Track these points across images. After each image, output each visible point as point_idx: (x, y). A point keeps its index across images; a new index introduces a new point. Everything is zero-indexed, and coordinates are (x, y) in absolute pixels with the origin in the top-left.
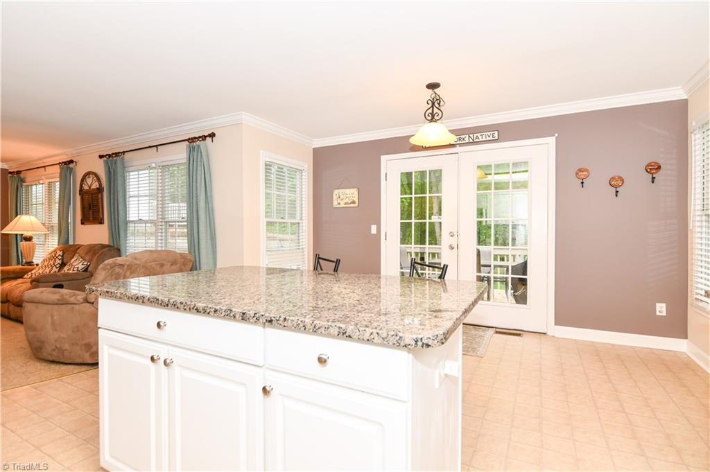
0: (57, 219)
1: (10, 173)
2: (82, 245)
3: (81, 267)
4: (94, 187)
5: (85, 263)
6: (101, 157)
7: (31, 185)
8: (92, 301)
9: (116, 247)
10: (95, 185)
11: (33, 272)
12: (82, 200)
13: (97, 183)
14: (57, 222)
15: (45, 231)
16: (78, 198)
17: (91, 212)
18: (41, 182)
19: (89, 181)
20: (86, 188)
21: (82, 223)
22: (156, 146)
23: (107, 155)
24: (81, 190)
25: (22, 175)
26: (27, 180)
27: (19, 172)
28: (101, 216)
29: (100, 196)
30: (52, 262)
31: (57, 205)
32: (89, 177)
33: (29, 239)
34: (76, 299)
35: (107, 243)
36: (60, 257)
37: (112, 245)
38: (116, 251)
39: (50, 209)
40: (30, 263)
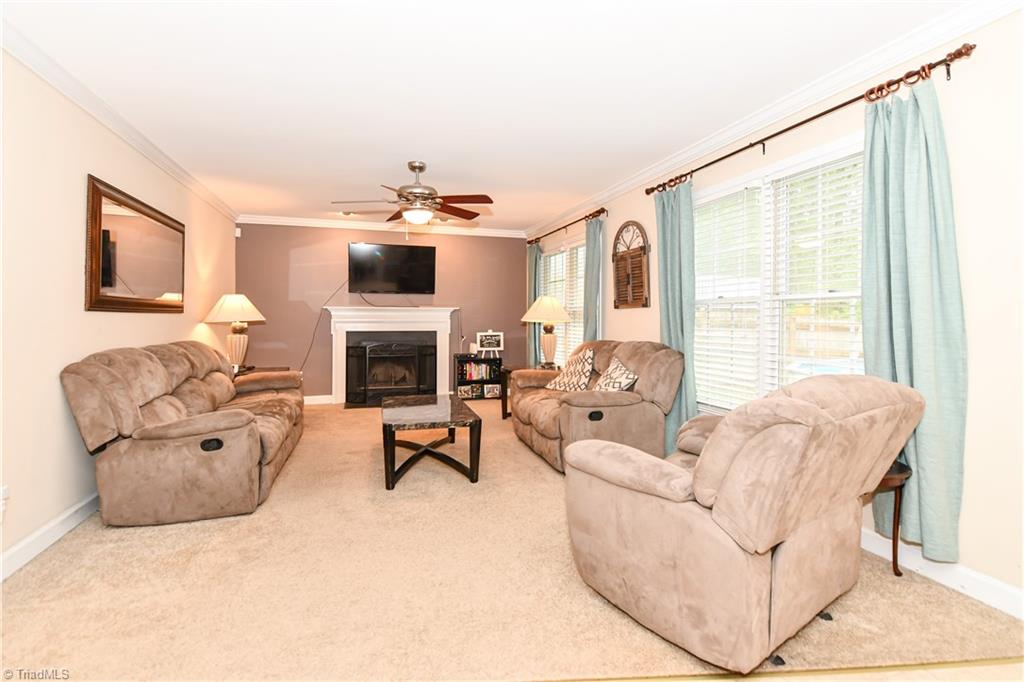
0: (583, 301)
1: (529, 242)
2: (620, 343)
3: (625, 382)
4: (635, 245)
5: (631, 376)
6: (649, 192)
7: (550, 256)
8: (708, 504)
9: (674, 347)
10: (638, 243)
11: (557, 379)
12: (617, 269)
13: (640, 240)
14: (582, 305)
15: (568, 318)
16: (610, 267)
17: (630, 288)
18: (562, 249)
19: (627, 236)
20: (622, 248)
21: (616, 307)
22: (761, 142)
23: (659, 186)
24: (615, 255)
25: (540, 244)
26: (546, 249)
27: (538, 240)
28: (646, 294)
29: (644, 260)
30: (579, 367)
31: (583, 280)
32: (628, 231)
33: (549, 330)
34: (668, 485)
35: (657, 340)
36: (590, 361)
37: (667, 344)
38: (678, 357)
39: (571, 287)
40: (550, 365)
